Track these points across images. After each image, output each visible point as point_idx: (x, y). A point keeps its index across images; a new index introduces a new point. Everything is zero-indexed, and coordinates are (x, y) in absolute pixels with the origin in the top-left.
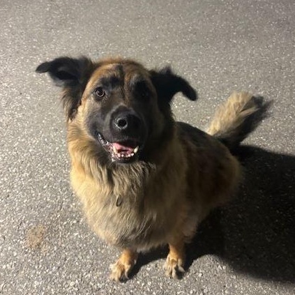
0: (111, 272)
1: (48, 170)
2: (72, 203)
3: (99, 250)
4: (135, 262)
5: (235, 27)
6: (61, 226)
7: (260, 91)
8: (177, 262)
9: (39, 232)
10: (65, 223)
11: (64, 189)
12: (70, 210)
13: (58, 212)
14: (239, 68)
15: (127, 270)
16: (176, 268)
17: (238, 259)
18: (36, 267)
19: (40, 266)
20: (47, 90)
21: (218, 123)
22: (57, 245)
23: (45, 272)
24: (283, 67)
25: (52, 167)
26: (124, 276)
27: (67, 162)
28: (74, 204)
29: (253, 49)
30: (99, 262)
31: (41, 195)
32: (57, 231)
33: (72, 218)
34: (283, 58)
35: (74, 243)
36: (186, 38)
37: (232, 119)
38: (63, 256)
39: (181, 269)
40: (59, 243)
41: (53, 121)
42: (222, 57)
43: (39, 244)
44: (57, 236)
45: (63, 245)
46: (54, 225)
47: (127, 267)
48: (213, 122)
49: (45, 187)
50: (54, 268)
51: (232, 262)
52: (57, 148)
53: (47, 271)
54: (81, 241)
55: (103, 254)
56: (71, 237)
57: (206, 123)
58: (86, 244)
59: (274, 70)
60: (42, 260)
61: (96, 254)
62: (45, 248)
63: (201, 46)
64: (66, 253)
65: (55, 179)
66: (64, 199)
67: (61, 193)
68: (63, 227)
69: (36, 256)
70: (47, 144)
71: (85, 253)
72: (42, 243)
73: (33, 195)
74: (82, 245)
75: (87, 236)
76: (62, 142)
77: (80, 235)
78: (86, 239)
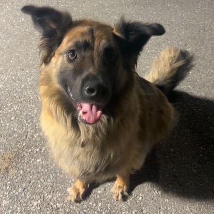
0: (68, 195)
1: (15, 104)
2: (35, 134)
3: (58, 175)
4: (88, 186)
6: (27, 153)
7: (189, 48)
8: (123, 187)
9: (7, 158)
10: (30, 150)
11: (29, 121)
12: (34, 139)
13: (24, 140)
14: (172, 27)
15: (81, 193)
16: (122, 193)
17: (171, 186)
18: (4, 188)
19: (8, 187)
20: (15, 34)
21: (156, 72)
22: (23, 169)
23: (12, 193)
24: (206, 29)
26: (79, 198)
27: (32, 98)
28: (37, 135)
29: (183, 13)
30: (58, 185)
31: (9, 126)
32: (23, 157)
33: (36, 147)
34: (207, 22)
35: (38, 168)
37: (167, 69)
38: (28, 179)
39: (126, 193)
40: (25, 168)
41: (19, 62)
42: (158, 17)
43: (7, 168)
44: (23, 161)
45: (28, 170)
46: (21, 152)
47: (82, 191)
49: (13, 118)
50: (20, 189)
51: (166, 188)
52: (23, 85)
53: (14, 192)
54: (43, 166)
55: (61, 178)
56: (35, 163)
57: (145, 71)
58: (47, 169)
59: (200, 31)
60: (9, 182)
61: (56, 178)
62: (12, 172)
63: (142, 7)
64: (31, 177)
65: (21, 112)
66: (29, 130)
67: (26, 124)
68: (28, 154)
69: (4, 179)
70: (14, 81)
71: (46, 177)
72: (10, 167)
73: (3, 125)
74: (44, 170)
75: (48, 163)
76: (27, 80)
77: (42, 161)
78: (47, 165)
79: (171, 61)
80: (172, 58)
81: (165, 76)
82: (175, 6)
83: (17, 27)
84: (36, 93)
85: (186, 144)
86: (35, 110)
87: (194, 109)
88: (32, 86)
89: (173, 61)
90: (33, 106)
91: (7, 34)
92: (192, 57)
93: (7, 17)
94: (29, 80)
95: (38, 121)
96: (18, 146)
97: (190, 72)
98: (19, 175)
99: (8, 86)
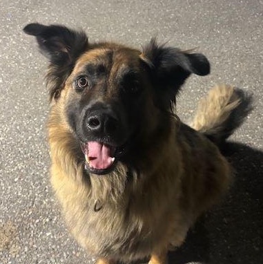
1: (20, 161)
2: (45, 199)
3: (74, 252)
5: (219, 16)
6: (33, 224)
7: (245, 85)
9: (8, 230)
10: (37, 221)
11: (37, 183)
12: (43, 206)
13: (30, 208)
14: (223, 60)
20: (21, 73)
21: (203, 118)
22: (28, 245)
25: (23, 159)
27: (41, 153)
28: (47, 200)
29: (237, 41)
31: (11, 189)
32: (28, 230)
33: (45, 216)
35: (47, 244)
36: (167, 26)
38: (35, 258)
40: (31, 244)
41: (26, 108)
42: (205, 47)
43: (7, 244)
44: (28, 235)
45: (35, 246)
46: (26, 223)
48: (196, 117)
49: (16, 180)
52: (30, 137)
54: (54, 242)
55: (78, 258)
56: (44, 237)
57: (189, 117)
58: (60, 245)
59: (259, 63)
60: (10, 263)
61: (71, 257)
62: (14, 248)
63: (183, 35)
64: (38, 255)
65: (27, 171)
66: (36, 195)
67: (34, 187)
68: (35, 225)
69: (3, 257)
70: (19, 132)
71: (58, 256)
72: (11, 242)
73: (3, 188)
74: (56, 247)
75: (61, 237)
76: (35, 130)
77: (53, 235)
78: (59, 239)
79: (222, 103)
80: (223, 98)
81: (215, 122)
82: (227, 32)
83: (23, 64)
84: (46, 147)
85: (245, 212)
86: (45, 169)
87: (254, 166)
88: (41, 138)
89: (224, 101)
90: (43, 164)
91: (10, 74)
92: (251, 97)
93: (11, 52)
94: (37, 130)
95: (48, 183)
96: (22, 215)
97: (249, 117)
98: (23, 253)
99: (11, 138)
